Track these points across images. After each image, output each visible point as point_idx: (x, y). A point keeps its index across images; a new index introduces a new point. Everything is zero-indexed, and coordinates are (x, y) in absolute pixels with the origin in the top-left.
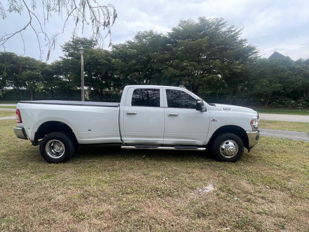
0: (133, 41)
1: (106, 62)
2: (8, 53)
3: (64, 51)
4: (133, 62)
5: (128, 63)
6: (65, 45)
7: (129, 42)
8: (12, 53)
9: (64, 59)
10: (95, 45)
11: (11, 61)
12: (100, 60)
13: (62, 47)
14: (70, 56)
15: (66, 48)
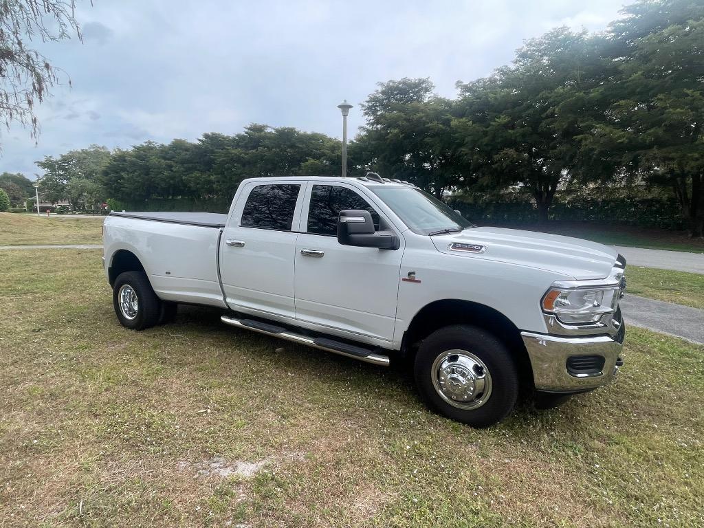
0: (513, 67)
1: (444, 128)
2: (286, 129)
3: (366, 114)
4: (503, 119)
5: (490, 125)
6: (368, 102)
7: (502, 72)
8: (292, 129)
9: (368, 131)
10: (427, 90)
11: (289, 143)
12: (430, 125)
13: (363, 106)
14: (377, 122)
15: (370, 108)
